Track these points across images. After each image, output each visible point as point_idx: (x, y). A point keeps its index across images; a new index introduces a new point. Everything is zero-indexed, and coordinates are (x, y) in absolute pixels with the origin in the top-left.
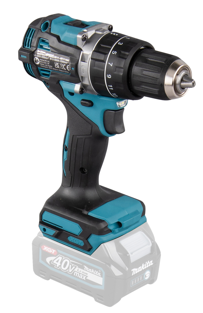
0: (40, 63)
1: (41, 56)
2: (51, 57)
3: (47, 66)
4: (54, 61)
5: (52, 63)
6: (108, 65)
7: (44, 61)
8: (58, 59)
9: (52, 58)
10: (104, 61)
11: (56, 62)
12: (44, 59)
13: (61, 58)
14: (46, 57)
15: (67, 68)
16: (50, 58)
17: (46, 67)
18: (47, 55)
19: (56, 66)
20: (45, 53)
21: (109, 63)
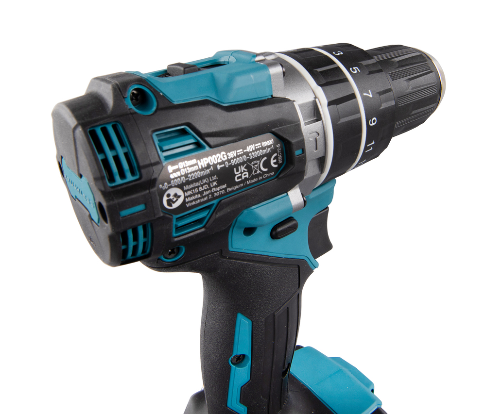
0: (185, 197)
1: (186, 175)
2: (220, 161)
3: (208, 195)
4: (231, 167)
5: (225, 174)
6: (364, 99)
7: (198, 184)
8: (241, 155)
9: (223, 162)
10: (353, 96)
11: (237, 166)
12: (196, 180)
13: (250, 148)
14: (203, 169)
15: (272, 161)
16: (215, 165)
17: (206, 199)
18: (204, 162)
19: (238, 178)
20: (194, 161)
21: (365, 94)
